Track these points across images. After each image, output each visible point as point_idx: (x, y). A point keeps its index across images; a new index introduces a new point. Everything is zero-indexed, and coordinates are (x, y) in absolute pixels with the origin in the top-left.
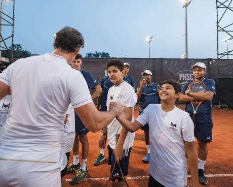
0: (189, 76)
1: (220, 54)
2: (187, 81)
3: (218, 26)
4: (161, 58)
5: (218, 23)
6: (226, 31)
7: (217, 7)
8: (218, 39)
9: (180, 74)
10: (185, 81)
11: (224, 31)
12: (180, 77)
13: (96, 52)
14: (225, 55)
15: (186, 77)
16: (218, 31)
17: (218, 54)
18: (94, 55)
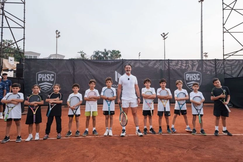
0: (196, 76)
1: (226, 55)
2: (193, 81)
3: (224, 28)
4: (169, 60)
5: (224, 25)
6: (230, 33)
7: (223, 9)
8: (223, 40)
9: (187, 75)
10: (192, 81)
11: (228, 32)
12: (187, 77)
13: (105, 50)
14: (230, 56)
15: (192, 77)
16: (224, 32)
17: (224, 55)
18: (103, 53)
